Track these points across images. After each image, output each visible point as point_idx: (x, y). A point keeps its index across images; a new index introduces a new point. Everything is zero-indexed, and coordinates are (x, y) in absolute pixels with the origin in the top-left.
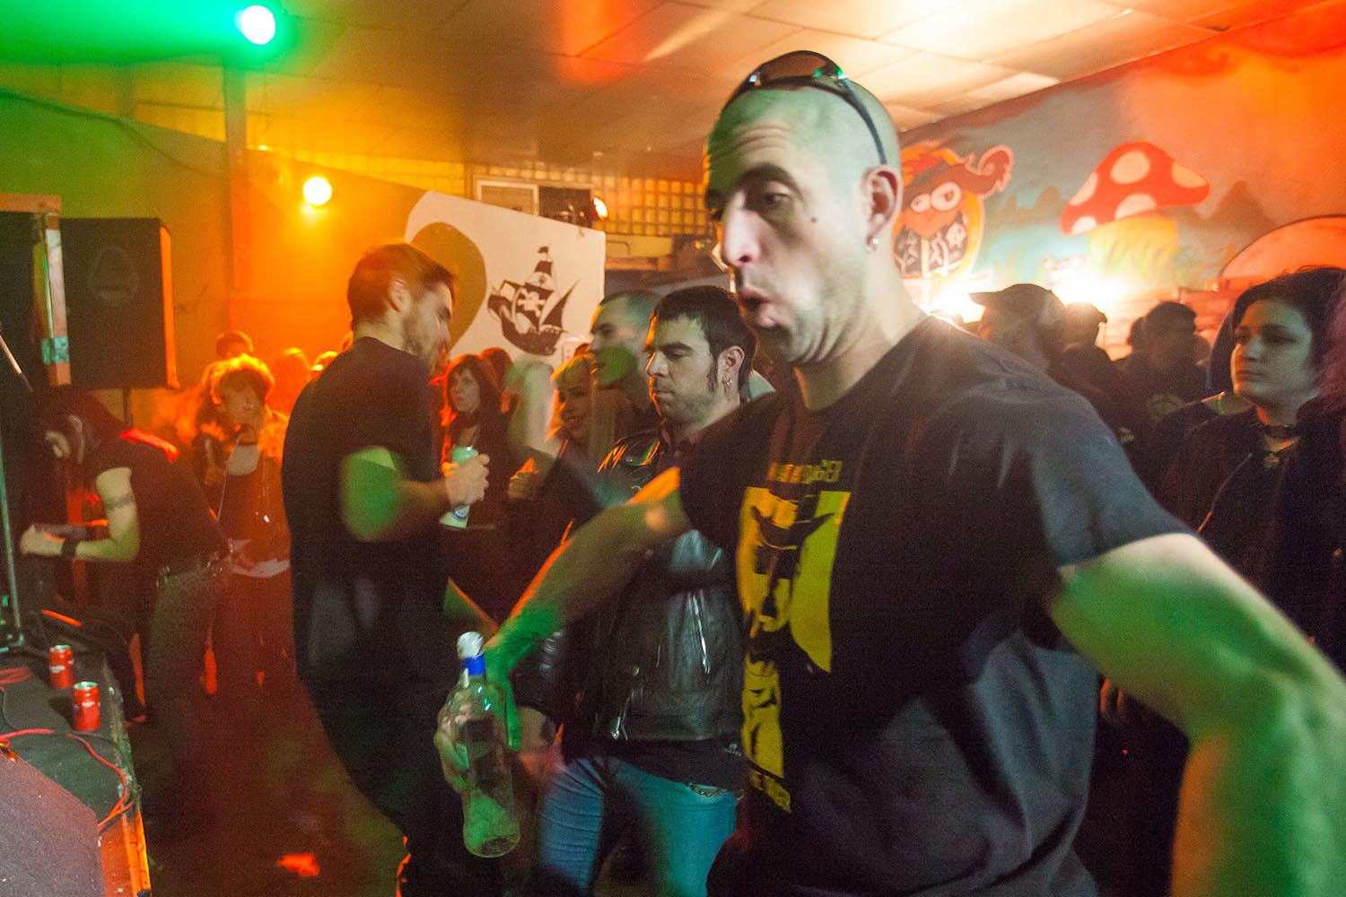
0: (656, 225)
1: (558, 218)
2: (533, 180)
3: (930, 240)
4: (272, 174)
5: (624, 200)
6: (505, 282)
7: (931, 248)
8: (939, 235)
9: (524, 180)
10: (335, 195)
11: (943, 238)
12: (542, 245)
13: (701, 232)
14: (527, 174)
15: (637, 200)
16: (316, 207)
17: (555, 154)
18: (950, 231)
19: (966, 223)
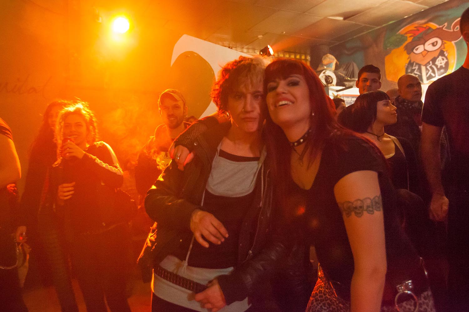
18: (437, 60)
19: (446, 55)
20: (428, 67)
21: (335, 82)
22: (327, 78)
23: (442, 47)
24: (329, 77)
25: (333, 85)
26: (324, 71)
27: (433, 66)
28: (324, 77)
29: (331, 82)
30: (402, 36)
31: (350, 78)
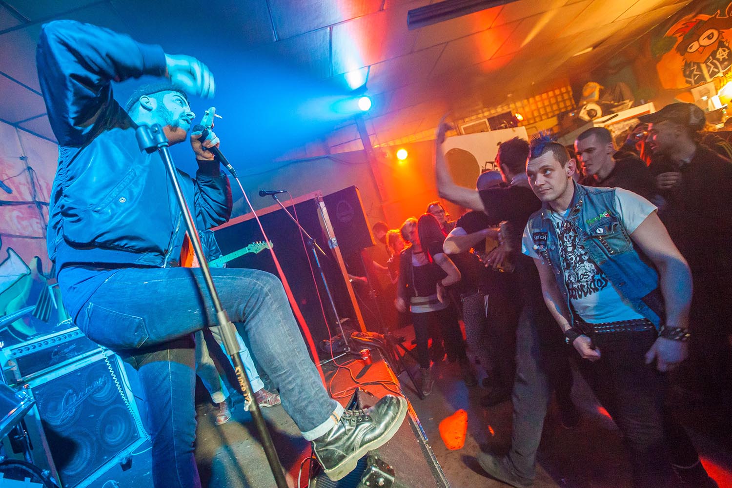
0: (547, 114)
1: (501, 128)
2: (484, 117)
3: (705, 62)
4: (384, 155)
5: (527, 109)
6: (487, 162)
7: (707, 66)
8: (711, 57)
9: (481, 119)
10: (409, 154)
11: (714, 58)
12: (498, 142)
13: (569, 108)
14: (481, 116)
15: (534, 107)
16: (403, 161)
17: (490, 103)
18: (718, 53)
19: (727, 45)
20: (708, 63)
21: (599, 113)
22: (590, 113)
23: (720, 37)
24: (592, 111)
25: (598, 118)
26: (584, 107)
27: (715, 61)
28: (586, 113)
29: (595, 115)
30: (671, 37)
31: (618, 102)
